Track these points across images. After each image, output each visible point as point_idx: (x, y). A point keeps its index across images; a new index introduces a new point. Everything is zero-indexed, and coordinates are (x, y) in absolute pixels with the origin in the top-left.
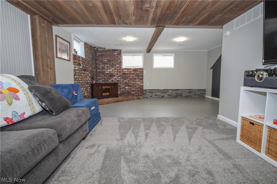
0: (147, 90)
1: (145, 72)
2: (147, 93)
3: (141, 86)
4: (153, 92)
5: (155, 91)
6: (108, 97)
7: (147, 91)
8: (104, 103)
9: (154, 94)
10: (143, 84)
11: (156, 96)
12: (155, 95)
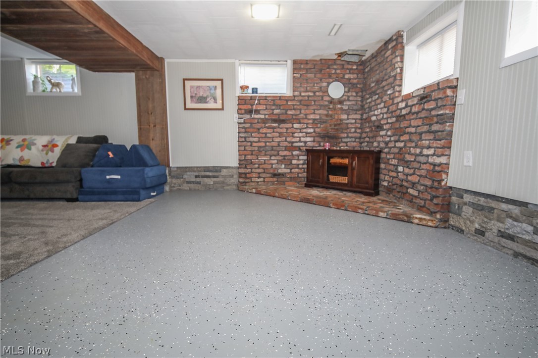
0: (467, 191)
1: (462, 96)
2: (465, 208)
3: (437, 168)
4: (491, 209)
5: (504, 206)
6: (340, 187)
7: (467, 198)
8: (277, 194)
9: (495, 226)
10: (443, 160)
11: (504, 241)
12: (502, 235)
